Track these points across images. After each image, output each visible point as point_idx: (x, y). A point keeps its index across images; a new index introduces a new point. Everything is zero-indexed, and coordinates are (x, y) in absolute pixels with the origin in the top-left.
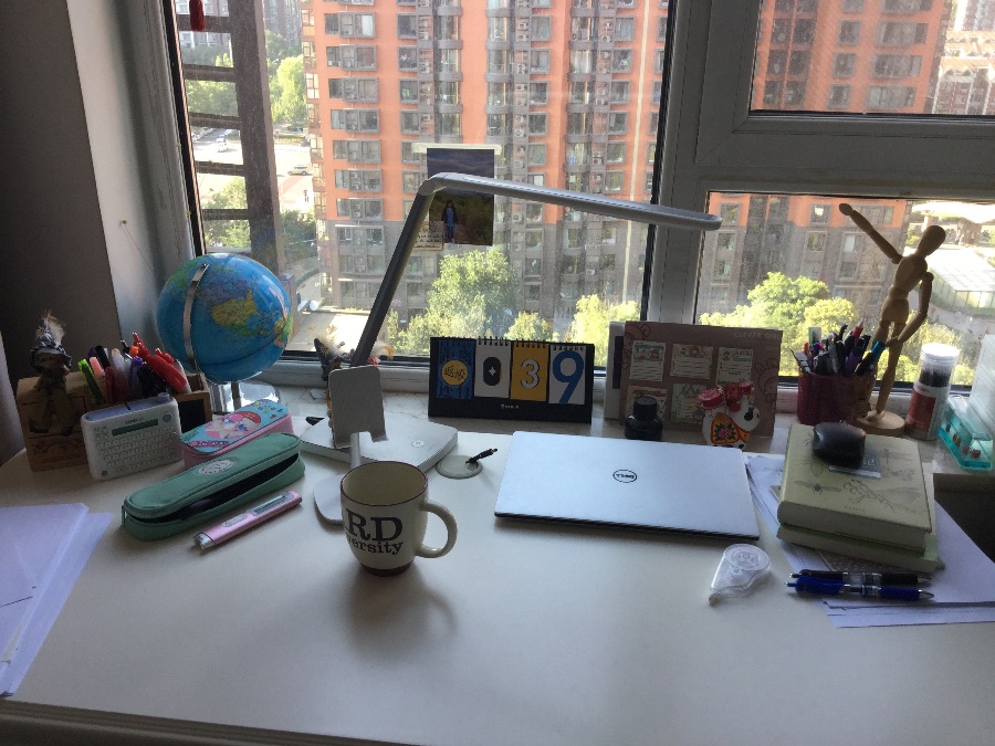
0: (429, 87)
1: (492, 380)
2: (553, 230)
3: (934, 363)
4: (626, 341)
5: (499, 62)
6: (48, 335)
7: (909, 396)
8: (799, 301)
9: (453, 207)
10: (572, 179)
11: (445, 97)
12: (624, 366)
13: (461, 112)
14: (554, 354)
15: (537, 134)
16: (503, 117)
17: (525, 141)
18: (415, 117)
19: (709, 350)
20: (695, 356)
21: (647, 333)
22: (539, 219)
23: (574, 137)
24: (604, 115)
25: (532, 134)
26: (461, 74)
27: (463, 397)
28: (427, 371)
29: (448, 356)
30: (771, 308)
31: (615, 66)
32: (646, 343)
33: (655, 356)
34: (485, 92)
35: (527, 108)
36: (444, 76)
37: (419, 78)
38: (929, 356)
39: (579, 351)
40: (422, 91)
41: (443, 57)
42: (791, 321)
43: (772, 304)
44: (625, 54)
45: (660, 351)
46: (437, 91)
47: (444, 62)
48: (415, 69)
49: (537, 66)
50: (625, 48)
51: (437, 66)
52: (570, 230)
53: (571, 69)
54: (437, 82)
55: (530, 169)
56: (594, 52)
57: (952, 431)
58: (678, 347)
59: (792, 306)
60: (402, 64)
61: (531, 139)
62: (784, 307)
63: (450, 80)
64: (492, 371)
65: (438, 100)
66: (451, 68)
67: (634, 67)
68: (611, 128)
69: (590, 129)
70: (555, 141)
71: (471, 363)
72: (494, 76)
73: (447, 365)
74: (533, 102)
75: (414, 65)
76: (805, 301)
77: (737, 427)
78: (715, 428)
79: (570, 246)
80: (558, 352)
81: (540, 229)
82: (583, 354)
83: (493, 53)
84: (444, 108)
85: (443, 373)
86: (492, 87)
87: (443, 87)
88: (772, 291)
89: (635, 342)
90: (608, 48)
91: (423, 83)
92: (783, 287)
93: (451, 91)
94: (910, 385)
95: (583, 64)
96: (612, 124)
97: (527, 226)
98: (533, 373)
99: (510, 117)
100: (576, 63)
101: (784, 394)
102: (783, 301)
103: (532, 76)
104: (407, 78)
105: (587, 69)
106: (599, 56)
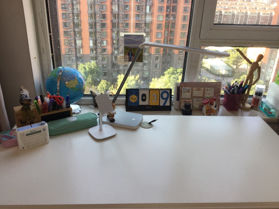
0: (71, 15)
1: (144, 100)
2: (110, 56)
3: (259, 90)
4: (180, 88)
5: (91, 8)
6: (24, 93)
7: (252, 99)
8: (177, 74)
9: (131, 51)
10: (114, 41)
11: (76, 18)
12: (180, 94)
13: (81, 22)
14: (161, 92)
15: (103, 29)
16: (93, 24)
17: (100, 31)
18: (67, 23)
19: (203, 89)
20: (199, 90)
21: (186, 85)
22: (106, 53)
23: (114, 30)
24: (122, 23)
25: (102, 29)
26: (80, 11)
27: (136, 105)
28: (125, 98)
29: (132, 94)
30: (170, 76)
31: (125, 10)
32: (186, 88)
33: (188, 91)
34: (88, 17)
35: (100, 21)
36: (75, 11)
37: (68, 12)
38: (258, 88)
39: (168, 91)
40: (69, 16)
41: (75, 6)
42: (175, 80)
43: (170, 75)
44: (127, 6)
45: (190, 90)
46: (73, 16)
47: (75, 8)
48: (66, 10)
49: (102, 9)
50: (127, 4)
51: (73, 9)
52: (114, 56)
53: (112, 10)
54: (73, 13)
55: (102, 38)
56: (118, 5)
57: (263, 108)
58: (194, 88)
59: (175, 76)
60: (62, 8)
61: (102, 30)
62: (173, 76)
63: (77, 13)
64: (144, 98)
65: (74, 19)
66: (77, 9)
67: (130, 10)
68: (124, 27)
69: (118, 27)
70: (109, 30)
71: (138, 96)
72: (90, 12)
73: (131, 97)
74: (102, 19)
75: (66, 8)
76: (179, 74)
77: (213, 110)
78: (207, 110)
79: (115, 61)
80: (162, 91)
81: (106, 56)
82: (169, 92)
83: (90, 5)
84: (76, 21)
85: (130, 99)
86: (90, 15)
87: (75, 15)
88: (170, 72)
89: (183, 88)
90: (122, 4)
91: (69, 14)
92: (173, 70)
93: (77, 16)
94: (252, 96)
95: (115, 9)
96: (125, 26)
97: (103, 55)
98: (155, 98)
99: (95, 24)
100: (113, 8)
101: (222, 100)
102: (173, 74)
103: (101, 12)
104: (64, 12)
105: (117, 10)
106: (120, 6)
